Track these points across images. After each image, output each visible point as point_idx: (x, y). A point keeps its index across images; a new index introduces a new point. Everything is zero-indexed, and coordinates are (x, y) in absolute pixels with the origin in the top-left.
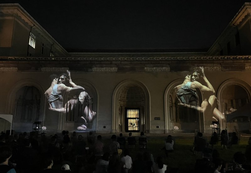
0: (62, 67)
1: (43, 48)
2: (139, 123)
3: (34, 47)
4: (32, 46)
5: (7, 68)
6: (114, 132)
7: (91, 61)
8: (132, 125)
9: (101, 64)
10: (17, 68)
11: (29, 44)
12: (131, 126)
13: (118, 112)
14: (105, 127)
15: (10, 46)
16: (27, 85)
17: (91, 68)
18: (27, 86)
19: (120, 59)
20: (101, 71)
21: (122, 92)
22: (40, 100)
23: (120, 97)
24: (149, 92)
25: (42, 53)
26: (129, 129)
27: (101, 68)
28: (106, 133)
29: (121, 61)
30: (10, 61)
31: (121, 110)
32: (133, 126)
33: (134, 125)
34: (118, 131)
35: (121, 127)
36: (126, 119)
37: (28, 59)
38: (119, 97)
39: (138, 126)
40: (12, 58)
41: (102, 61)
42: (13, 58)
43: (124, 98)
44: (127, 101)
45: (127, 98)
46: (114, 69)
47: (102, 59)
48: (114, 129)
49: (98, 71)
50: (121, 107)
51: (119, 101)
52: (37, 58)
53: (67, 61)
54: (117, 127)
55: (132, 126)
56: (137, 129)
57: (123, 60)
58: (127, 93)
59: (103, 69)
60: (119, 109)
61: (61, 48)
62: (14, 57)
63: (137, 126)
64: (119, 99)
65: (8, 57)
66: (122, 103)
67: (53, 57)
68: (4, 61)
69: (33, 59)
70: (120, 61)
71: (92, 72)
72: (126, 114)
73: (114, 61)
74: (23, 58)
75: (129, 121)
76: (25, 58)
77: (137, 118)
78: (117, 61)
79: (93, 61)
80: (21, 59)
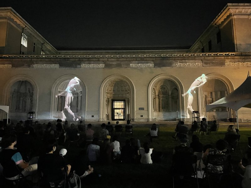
0: (52, 64)
1: (34, 47)
2: (125, 112)
3: (26, 46)
4: (24, 45)
5: (2, 65)
6: (101, 120)
7: (79, 58)
8: (118, 114)
9: (89, 61)
10: (11, 65)
11: (22, 43)
12: (117, 116)
13: (105, 103)
14: (93, 116)
15: (4, 46)
16: (21, 80)
17: (80, 64)
18: (20, 81)
19: (107, 56)
20: (89, 67)
21: (109, 86)
22: (33, 93)
23: (107, 90)
24: (134, 85)
25: (34, 52)
26: (116, 118)
27: (89, 65)
28: (94, 121)
29: (108, 58)
30: (4, 59)
31: (108, 101)
33: (120, 114)
34: (105, 120)
35: (108, 116)
36: (113, 110)
37: (20, 56)
38: (106, 90)
40: (6, 56)
41: (90, 58)
42: (7, 56)
43: (111, 91)
44: (114, 93)
45: (113, 91)
46: (102, 65)
47: (90, 56)
48: (102, 118)
49: (86, 67)
50: (108, 99)
51: (107, 94)
52: (29, 56)
53: (57, 58)
54: (105, 116)
56: (122, 118)
57: (109, 57)
58: (113, 87)
59: (92, 66)
60: (106, 101)
61: (51, 47)
63: (123, 115)
64: (106, 92)
65: (2, 56)
66: (109, 95)
67: (44, 55)
69: (26, 57)
71: (81, 68)
72: (112, 105)
73: (101, 58)
74: (16, 56)
75: (116, 111)
76: (18, 56)
77: (122, 109)
78: (104, 58)
79: (82, 58)
80: (15, 57)
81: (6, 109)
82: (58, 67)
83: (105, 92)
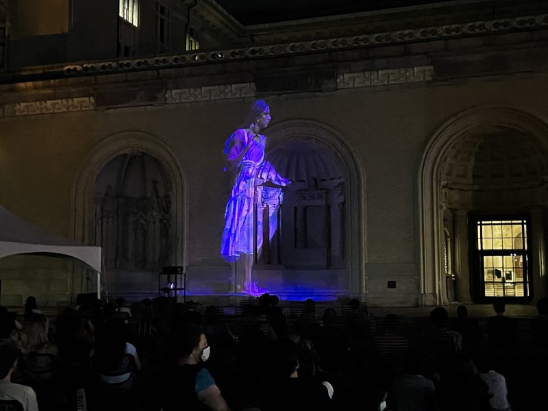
0: (231, 84)
1: (162, 21)
2: (529, 269)
3: (135, 24)
4: (130, 21)
5: (64, 101)
6: (428, 301)
7: (330, 51)
8: (499, 276)
9: (368, 58)
10: (92, 100)
11: (121, 15)
12: (493, 282)
13: (440, 228)
14: (392, 285)
15: (66, 30)
16: (127, 151)
17: (332, 76)
18: (125, 155)
19: (441, 30)
20: (368, 83)
21: (455, 157)
22: (167, 197)
23: (449, 174)
25: (162, 40)
26: (489, 292)
27: (367, 74)
28: (397, 305)
30: (70, 80)
31: (452, 222)
32: (504, 282)
33: (509, 277)
34: (444, 299)
35: (453, 284)
36: (475, 257)
37: (121, 65)
38: (444, 175)
39: (525, 283)
40: (75, 69)
41: (373, 46)
42: (79, 68)
43: (463, 176)
44: (476, 187)
45: (474, 177)
46: (420, 73)
47: (373, 39)
48: (429, 291)
49: (356, 85)
50: (453, 211)
51: (444, 191)
52: (151, 61)
53: (247, 59)
54: (440, 284)
55: (500, 280)
56: (519, 292)
57: (454, 33)
58: (473, 159)
59: (380, 77)
60: (445, 220)
61: (221, 13)
62: (82, 66)
63: (522, 280)
64: (443, 183)
65: (63, 67)
66: (456, 196)
67: (196, 51)
68: (52, 81)
69: (139, 64)
70: (441, 38)
71: (337, 89)
72: (473, 238)
73: (420, 41)
74: (107, 64)
75: (488, 261)
76: (114, 64)
77: (518, 252)
78: (429, 40)
79: (341, 50)
80: (103, 67)
81: (93, 256)
82: (253, 94)
83: (438, 182)
